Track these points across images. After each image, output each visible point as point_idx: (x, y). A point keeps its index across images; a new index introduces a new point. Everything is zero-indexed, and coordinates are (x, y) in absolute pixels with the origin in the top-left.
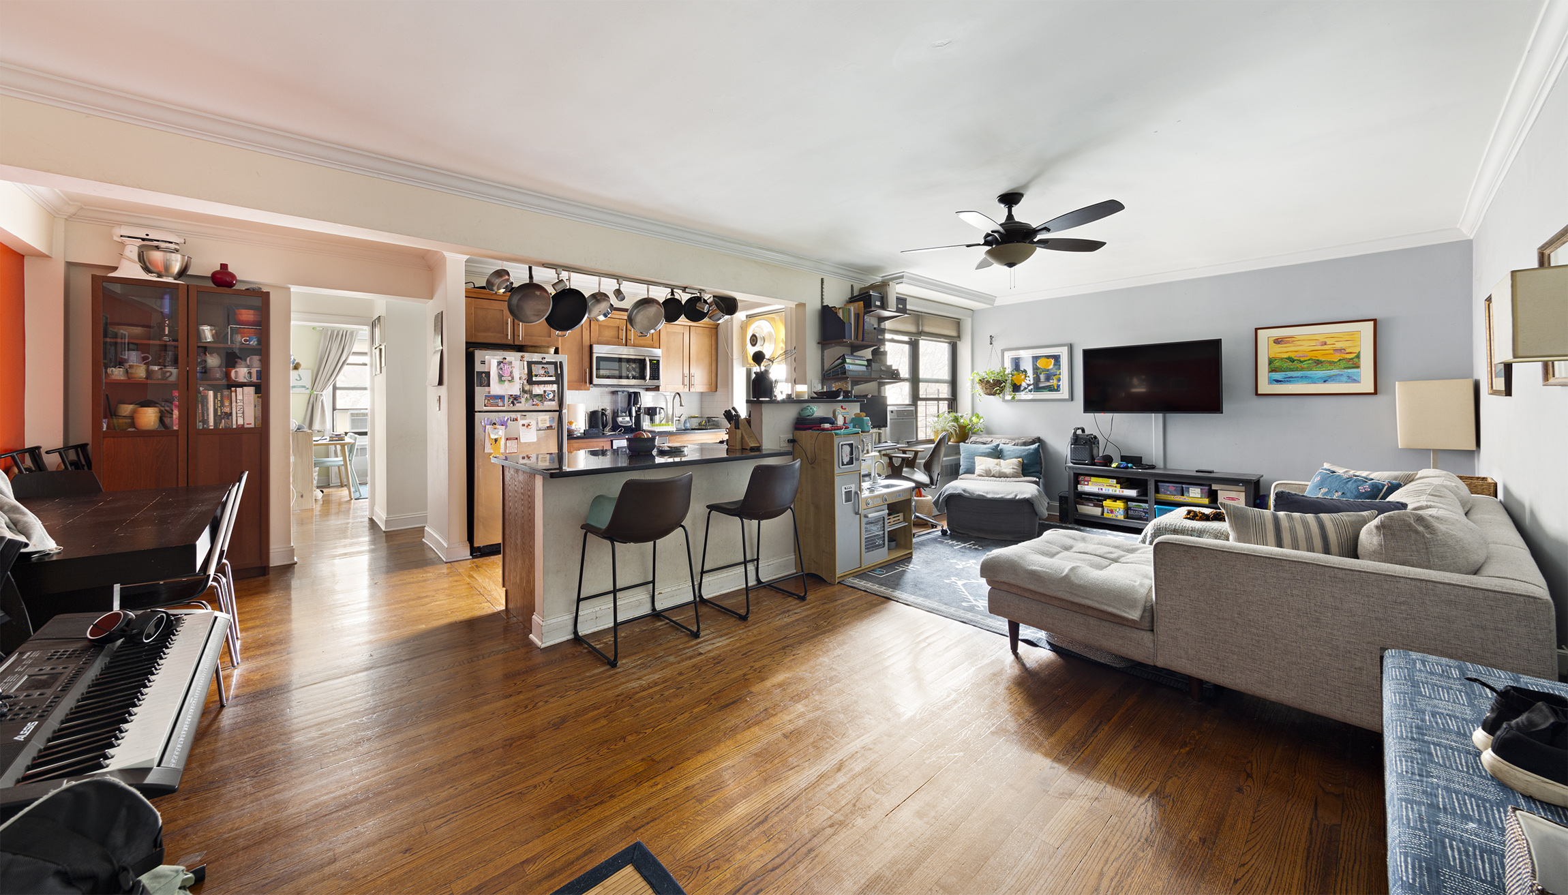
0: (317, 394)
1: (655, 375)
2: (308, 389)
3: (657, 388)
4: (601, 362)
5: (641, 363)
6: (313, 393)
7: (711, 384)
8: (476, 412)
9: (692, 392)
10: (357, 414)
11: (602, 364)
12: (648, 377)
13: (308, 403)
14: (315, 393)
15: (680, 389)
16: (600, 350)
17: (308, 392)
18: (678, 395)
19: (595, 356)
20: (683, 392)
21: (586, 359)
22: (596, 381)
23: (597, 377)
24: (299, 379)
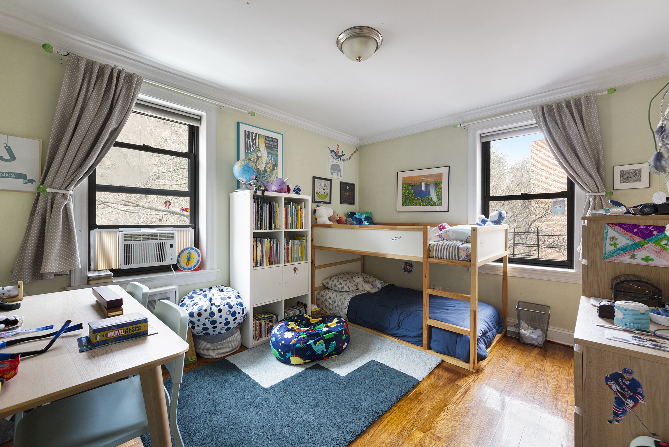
0: (54, 195)
2: (31, 181)
6: (44, 190)
10: (134, 235)
13: (33, 213)
14: (49, 190)
17: (31, 188)
24: (7, 156)
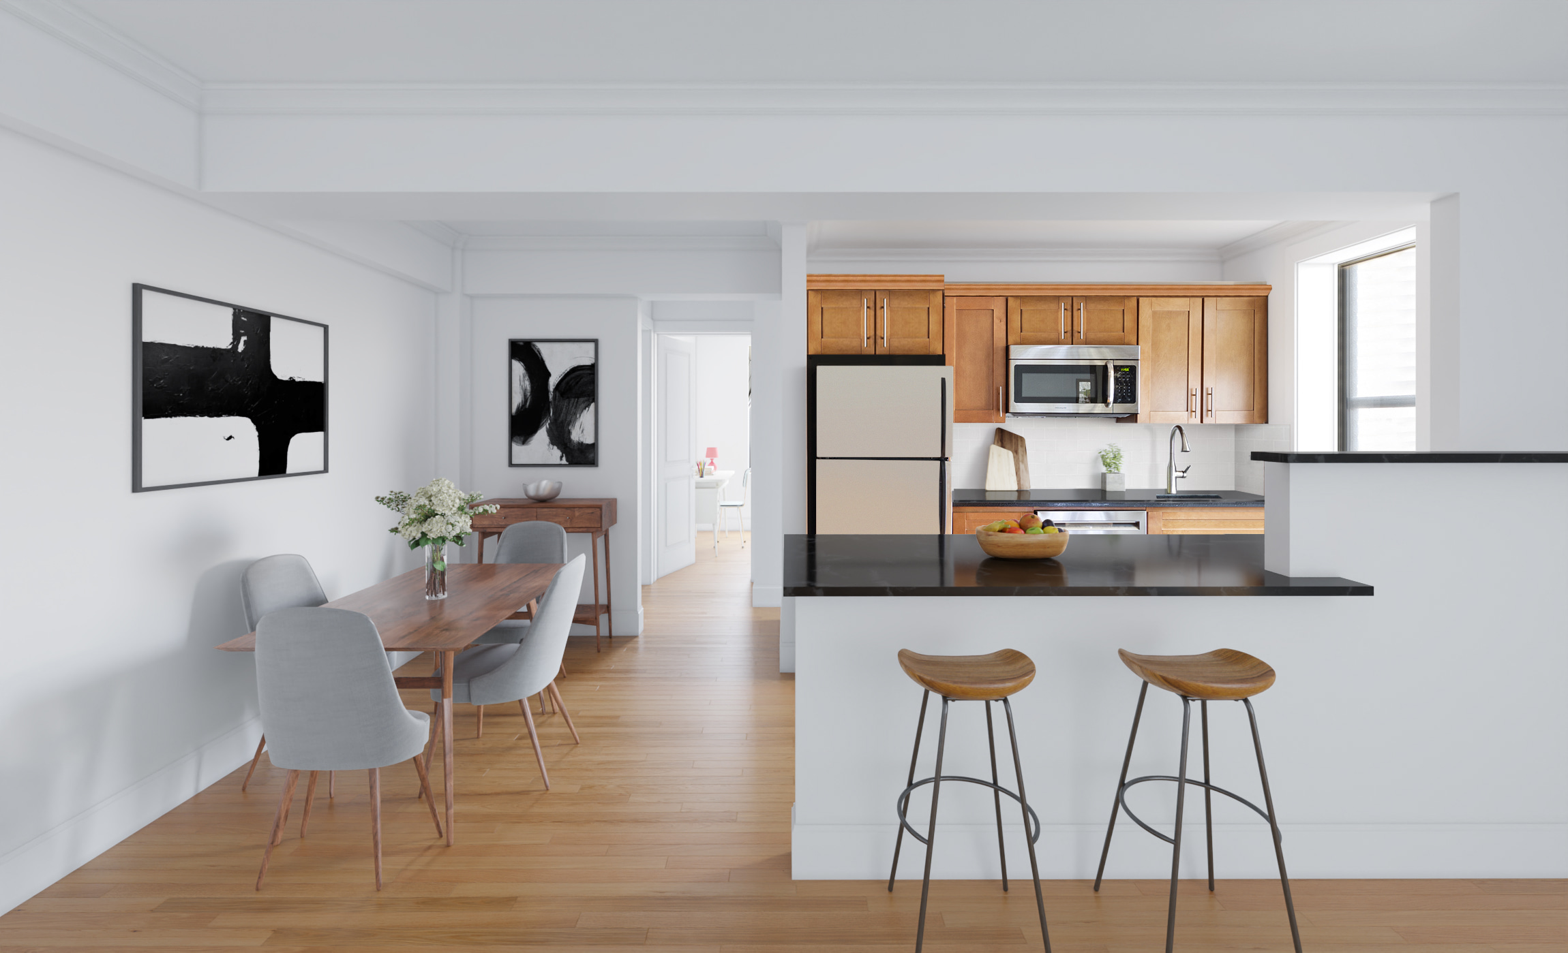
1: (1128, 392)
3: (1133, 418)
4: (1024, 375)
5: (1098, 374)
7: (1250, 409)
8: (819, 458)
9: (1206, 425)
11: (1026, 377)
12: (1111, 399)
15: (1182, 418)
16: (1024, 355)
18: (1178, 431)
19: (1013, 364)
20: (1188, 425)
21: (1000, 371)
22: (1015, 407)
23: (1016, 401)
